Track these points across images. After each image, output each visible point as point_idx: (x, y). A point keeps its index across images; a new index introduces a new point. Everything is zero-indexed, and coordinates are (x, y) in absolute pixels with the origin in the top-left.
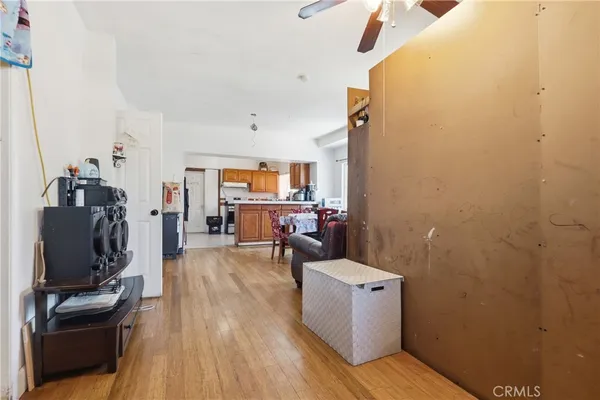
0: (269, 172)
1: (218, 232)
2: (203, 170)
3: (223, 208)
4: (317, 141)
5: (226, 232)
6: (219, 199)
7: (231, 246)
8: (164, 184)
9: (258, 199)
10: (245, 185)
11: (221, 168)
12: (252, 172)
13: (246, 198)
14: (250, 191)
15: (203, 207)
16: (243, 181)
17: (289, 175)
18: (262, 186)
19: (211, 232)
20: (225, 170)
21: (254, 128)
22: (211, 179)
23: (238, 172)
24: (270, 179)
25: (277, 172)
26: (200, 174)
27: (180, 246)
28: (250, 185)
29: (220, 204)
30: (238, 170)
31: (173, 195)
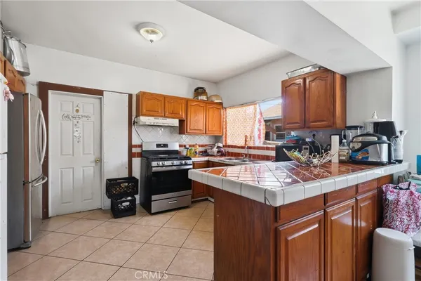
0: (209, 103)
1: (131, 211)
2: (100, 93)
3: (137, 162)
6: (130, 146)
10: (176, 122)
11: (135, 92)
12: (187, 101)
14: (182, 132)
15: (99, 161)
16: (172, 115)
18: (201, 125)
19: (116, 213)
20: (141, 96)
22: (116, 110)
23: (165, 99)
24: (212, 113)
25: (221, 104)
28: (181, 122)
29: (131, 155)
30: (165, 97)
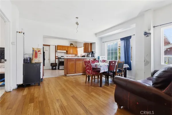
0: (74, 47)
1: (55, 69)
2: (49, 46)
4: (96, 34)
5: (59, 69)
6: (56, 57)
7: (63, 76)
8: (33, 49)
9: (70, 56)
10: (65, 51)
11: (56, 45)
12: (68, 47)
13: (66, 56)
14: (67, 54)
15: (49, 59)
16: (65, 50)
17: (83, 48)
18: (71, 52)
19: (53, 69)
20: (58, 46)
21: (77, 24)
22: (53, 49)
24: (74, 49)
25: (77, 47)
26: (48, 47)
27: (41, 77)
28: (67, 51)
29: (56, 59)
30: (63, 46)
31: (38, 54)
